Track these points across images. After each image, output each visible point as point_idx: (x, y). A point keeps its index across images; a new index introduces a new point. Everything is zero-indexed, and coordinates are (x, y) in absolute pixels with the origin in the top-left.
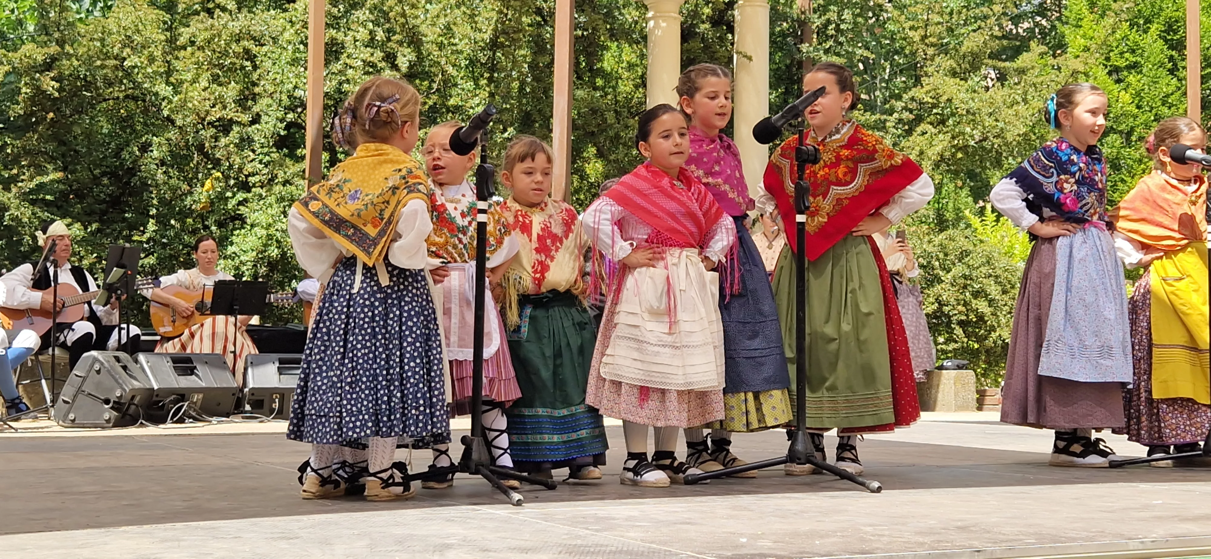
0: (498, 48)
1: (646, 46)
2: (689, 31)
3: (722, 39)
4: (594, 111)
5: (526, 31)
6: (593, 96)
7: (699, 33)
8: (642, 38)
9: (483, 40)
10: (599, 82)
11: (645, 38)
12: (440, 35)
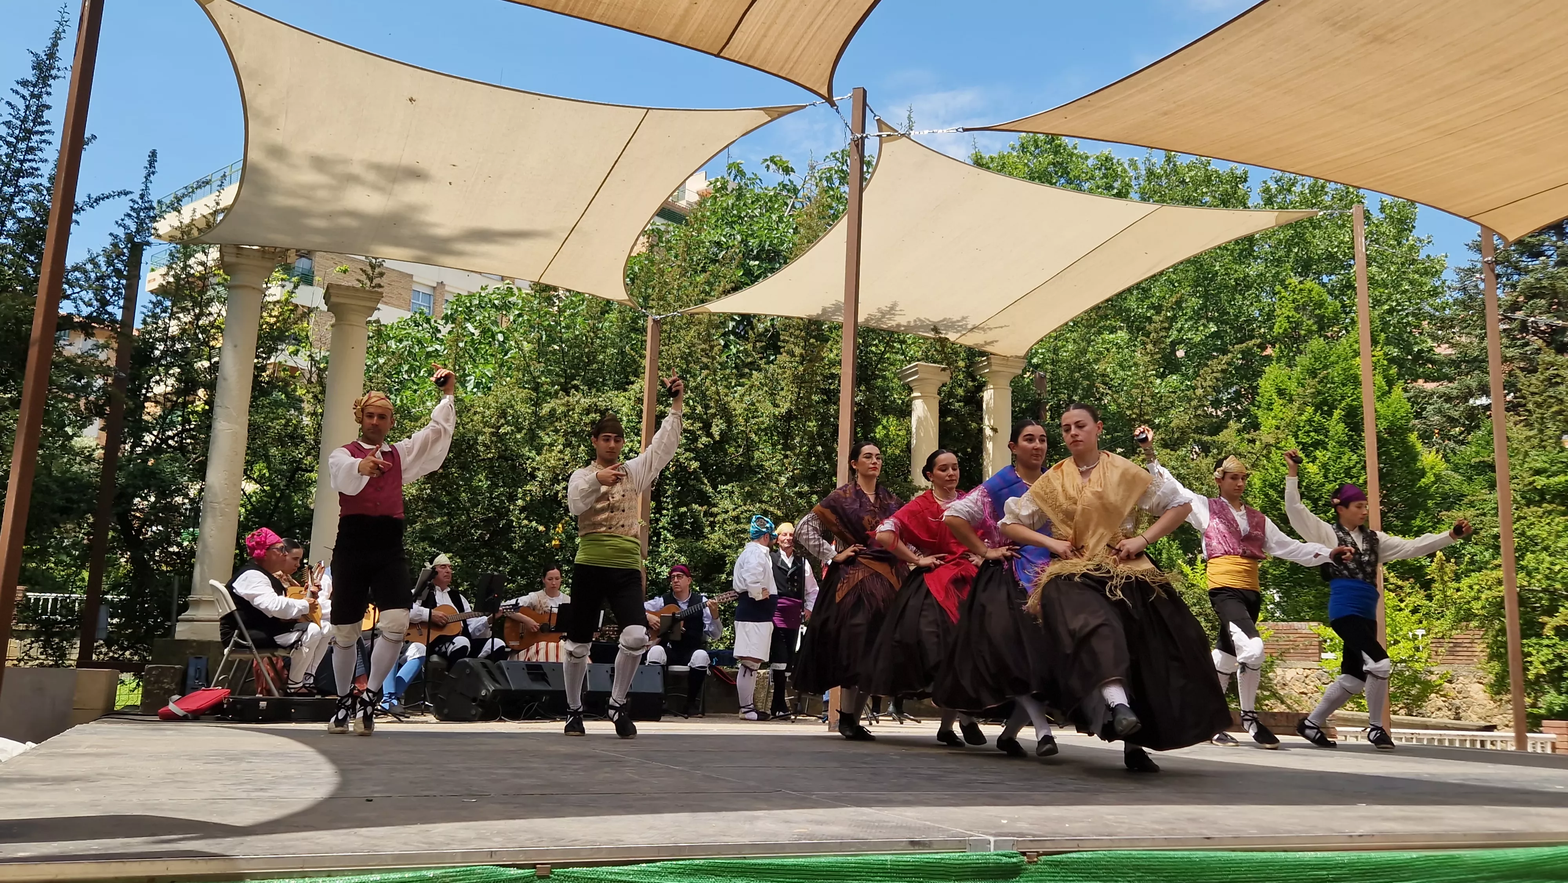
0: (792, 420)
2: (946, 408)
3: (974, 415)
5: (815, 407)
7: (954, 410)
8: (907, 414)
9: (780, 414)
11: (911, 414)
12: (745, 410)
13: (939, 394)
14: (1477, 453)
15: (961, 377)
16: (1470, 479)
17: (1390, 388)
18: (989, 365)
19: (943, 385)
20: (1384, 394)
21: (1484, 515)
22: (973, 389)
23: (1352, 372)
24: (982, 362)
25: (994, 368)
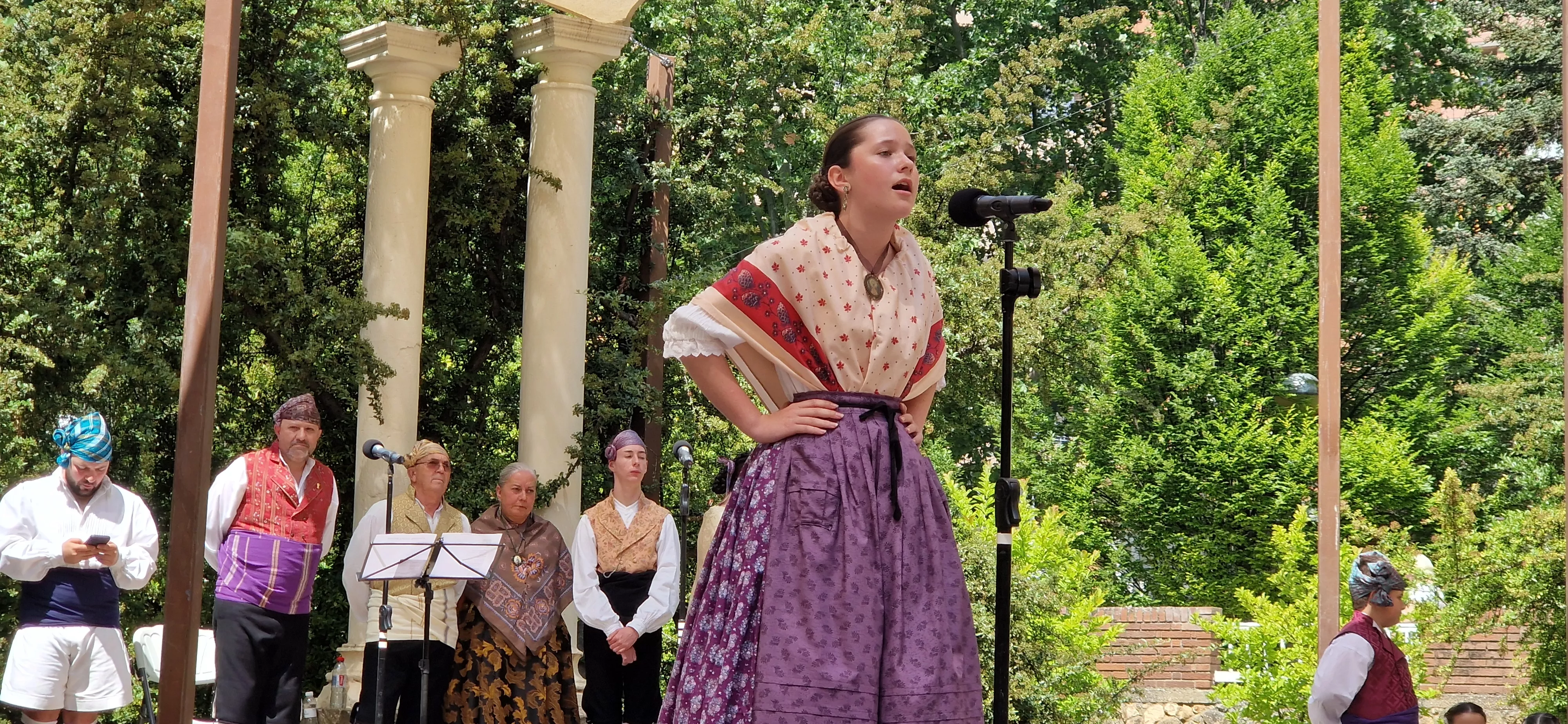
0: (85, 142)
1: (366, 152)
2: (448, 127)
3: (507, 147)
4: (263, 268)
5: (138, 114)
6: (261, 241)
7: (466, 134)
8: (360, 136)
9: (55, 125)
10: (276, 212)
11: (365, 137)
13: (433, 94)
14: (1535, 261)
15: (484, 59)
16: (1518, 315)
17: (1377, 121)
18: (549, 34)
19: (442, 77)
20: (1364, 132)
21: (1540, 391)
22: (509, 88)
23: (1304, 83)
24: (531, 27)
25: (559, 42)
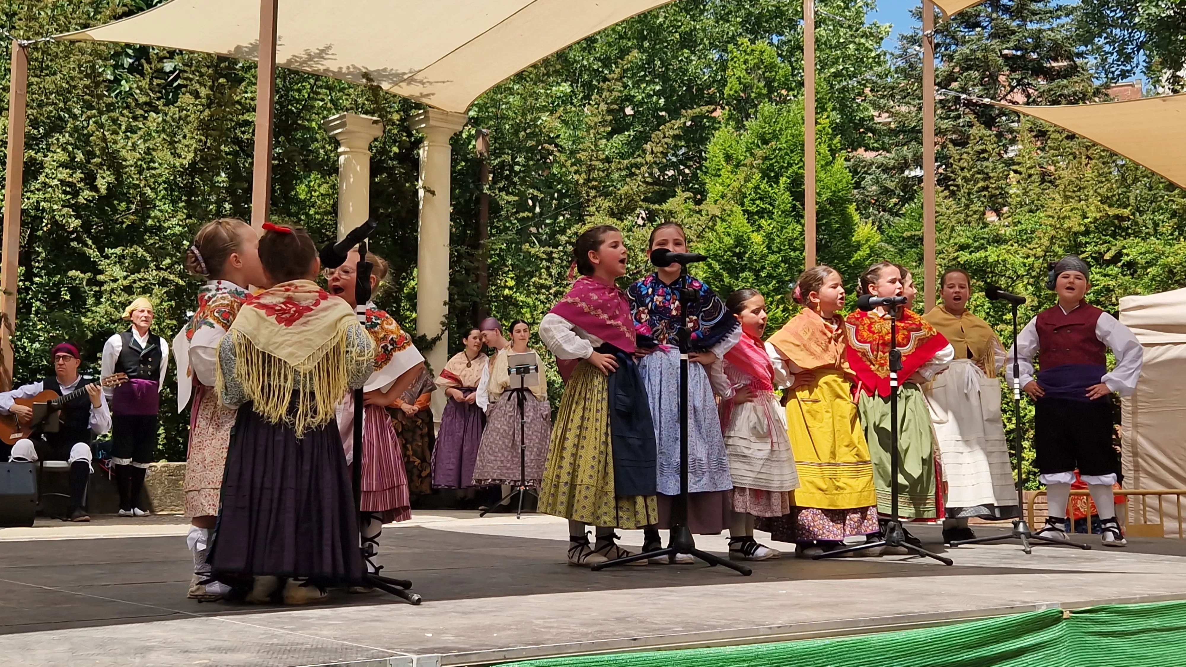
0: (196, 174)
1: (337, 178)
2: (378, 165)
11: (336, 170)
12: (139, 159)
13: (370, 148)
17: (833, 159)
18: (426, 119)
19: (375, 140)
20: (827, 164)
23: (799, 139)
24: (419, 115)
25: (432, 123)
